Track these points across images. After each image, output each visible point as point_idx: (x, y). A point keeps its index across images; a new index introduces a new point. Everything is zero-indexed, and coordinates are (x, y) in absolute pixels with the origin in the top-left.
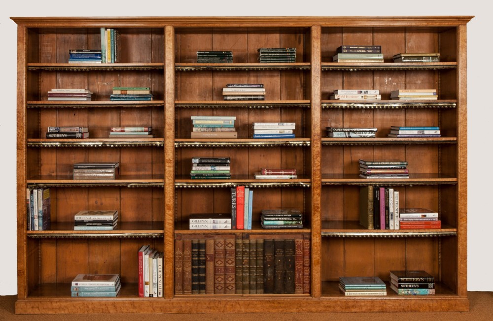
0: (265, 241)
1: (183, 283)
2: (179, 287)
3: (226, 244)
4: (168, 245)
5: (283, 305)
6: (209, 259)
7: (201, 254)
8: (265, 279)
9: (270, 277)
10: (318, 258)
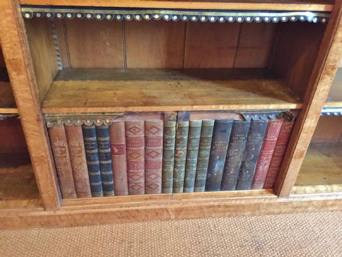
0: (216, 122)
1: (75, 185)
2: (69, 190)
3: (147, 128)
4: (32, 136)
5: (234, 209)
6: (116, 151)
7: (101, 145)
8: (210, 175)
9: (218, 172)
10: (303, 149)
